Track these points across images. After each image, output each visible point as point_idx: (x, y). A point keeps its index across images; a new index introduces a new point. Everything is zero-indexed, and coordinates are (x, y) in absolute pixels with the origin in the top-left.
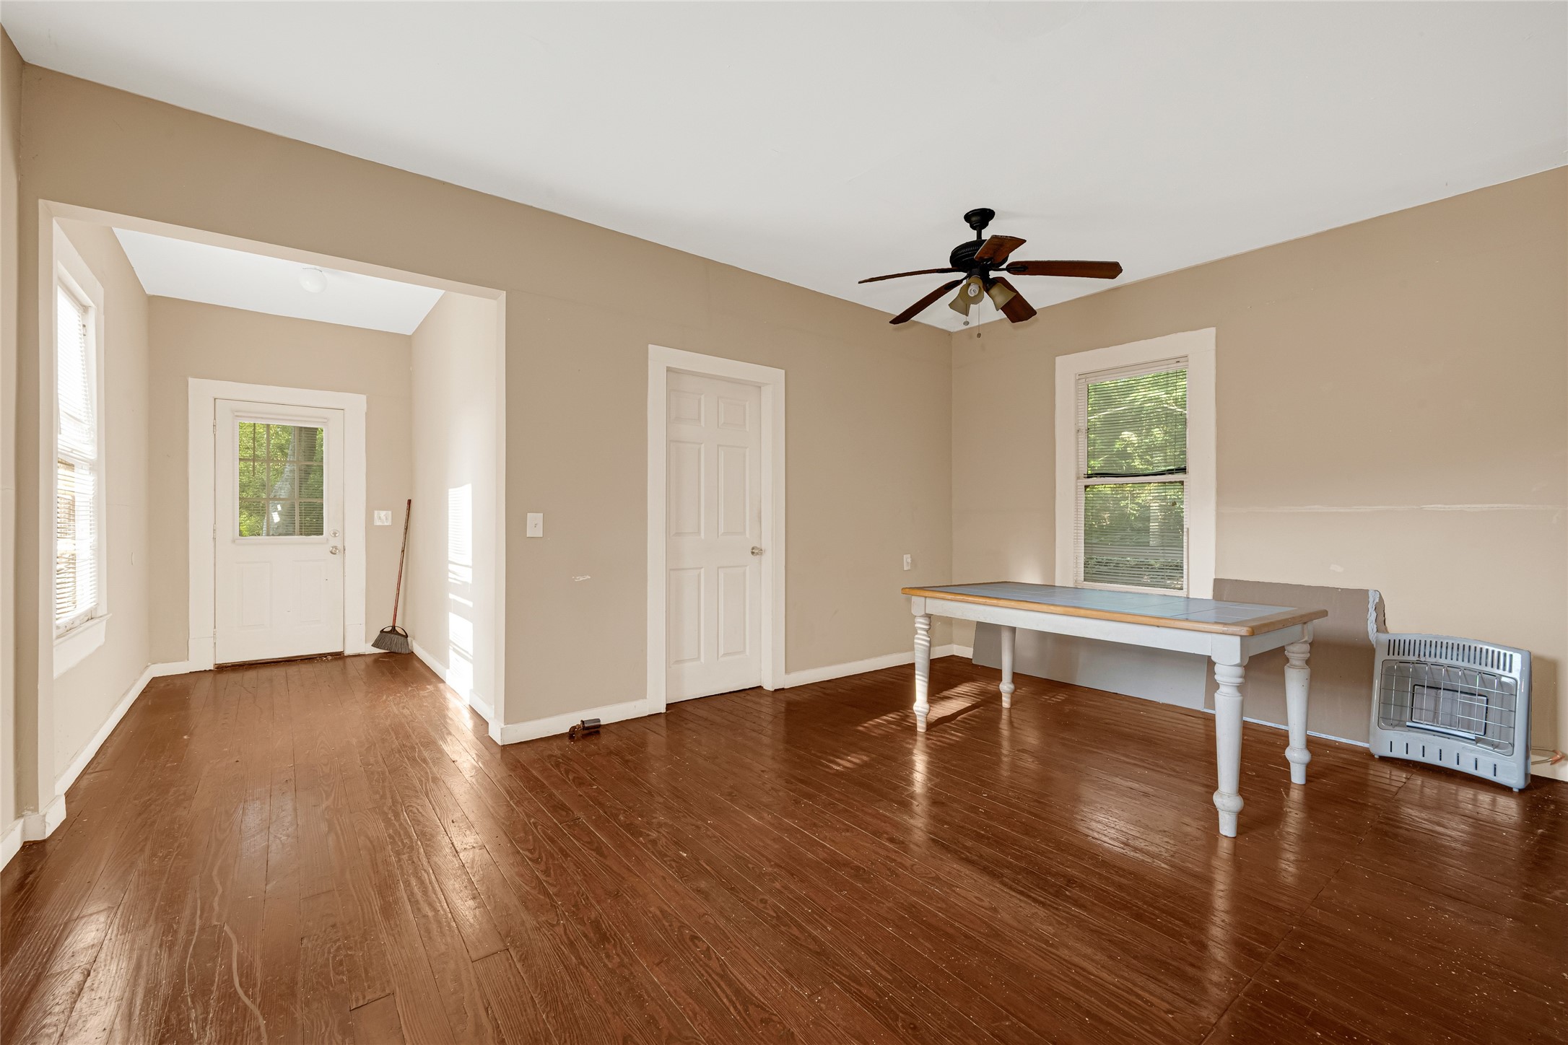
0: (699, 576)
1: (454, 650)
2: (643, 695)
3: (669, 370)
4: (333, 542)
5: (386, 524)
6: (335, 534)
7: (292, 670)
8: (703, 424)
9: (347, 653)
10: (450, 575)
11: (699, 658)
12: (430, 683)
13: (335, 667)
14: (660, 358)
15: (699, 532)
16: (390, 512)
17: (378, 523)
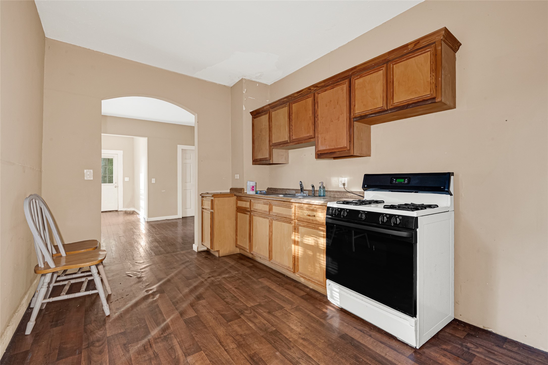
0: (191, 191)
1: (142, 208)
2: (176, 214)
3: (182, 149)
4: (116, 185)
5: (127, 181)
6: (116, 183)
7: (107, 214)
8: (192, 159)
9: (119, 210)
10: (141, 192)
11: (191, 208)
12: (136, 215)
13: (116, 213)
14: (180, 147)
15: (191, 182)
16: (128, 178)
17: (126, 180)
